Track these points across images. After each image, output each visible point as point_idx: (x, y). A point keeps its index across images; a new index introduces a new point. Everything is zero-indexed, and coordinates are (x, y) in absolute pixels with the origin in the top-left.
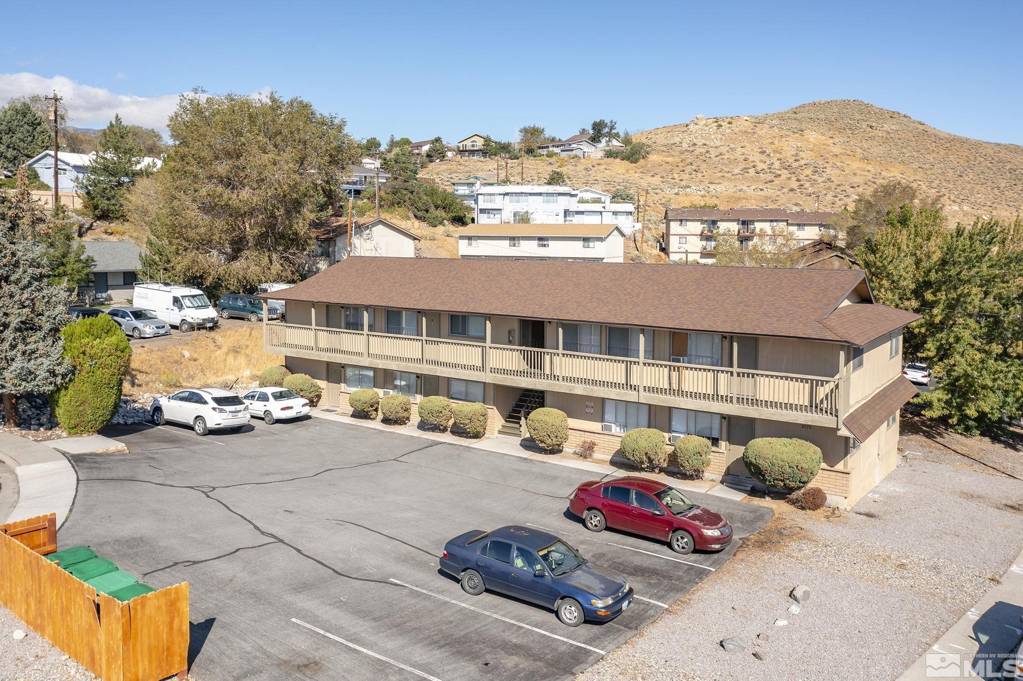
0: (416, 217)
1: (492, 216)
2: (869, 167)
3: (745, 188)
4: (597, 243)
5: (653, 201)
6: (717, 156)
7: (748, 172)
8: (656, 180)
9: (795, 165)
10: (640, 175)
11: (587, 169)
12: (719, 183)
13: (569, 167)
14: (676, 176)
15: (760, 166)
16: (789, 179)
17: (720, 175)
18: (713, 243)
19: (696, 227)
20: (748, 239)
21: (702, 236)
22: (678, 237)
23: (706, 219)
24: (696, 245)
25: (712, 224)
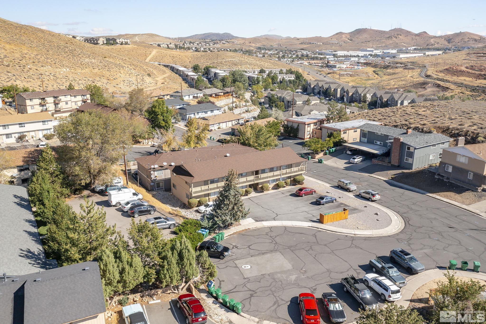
4: (49, 122)
18: (45, 107)
19: (37, 101)
20: (58, 104)
21: (41, 105)
22: (30, 107)
23: (41, 97)
24: (38, 109)
25: (43, 99)
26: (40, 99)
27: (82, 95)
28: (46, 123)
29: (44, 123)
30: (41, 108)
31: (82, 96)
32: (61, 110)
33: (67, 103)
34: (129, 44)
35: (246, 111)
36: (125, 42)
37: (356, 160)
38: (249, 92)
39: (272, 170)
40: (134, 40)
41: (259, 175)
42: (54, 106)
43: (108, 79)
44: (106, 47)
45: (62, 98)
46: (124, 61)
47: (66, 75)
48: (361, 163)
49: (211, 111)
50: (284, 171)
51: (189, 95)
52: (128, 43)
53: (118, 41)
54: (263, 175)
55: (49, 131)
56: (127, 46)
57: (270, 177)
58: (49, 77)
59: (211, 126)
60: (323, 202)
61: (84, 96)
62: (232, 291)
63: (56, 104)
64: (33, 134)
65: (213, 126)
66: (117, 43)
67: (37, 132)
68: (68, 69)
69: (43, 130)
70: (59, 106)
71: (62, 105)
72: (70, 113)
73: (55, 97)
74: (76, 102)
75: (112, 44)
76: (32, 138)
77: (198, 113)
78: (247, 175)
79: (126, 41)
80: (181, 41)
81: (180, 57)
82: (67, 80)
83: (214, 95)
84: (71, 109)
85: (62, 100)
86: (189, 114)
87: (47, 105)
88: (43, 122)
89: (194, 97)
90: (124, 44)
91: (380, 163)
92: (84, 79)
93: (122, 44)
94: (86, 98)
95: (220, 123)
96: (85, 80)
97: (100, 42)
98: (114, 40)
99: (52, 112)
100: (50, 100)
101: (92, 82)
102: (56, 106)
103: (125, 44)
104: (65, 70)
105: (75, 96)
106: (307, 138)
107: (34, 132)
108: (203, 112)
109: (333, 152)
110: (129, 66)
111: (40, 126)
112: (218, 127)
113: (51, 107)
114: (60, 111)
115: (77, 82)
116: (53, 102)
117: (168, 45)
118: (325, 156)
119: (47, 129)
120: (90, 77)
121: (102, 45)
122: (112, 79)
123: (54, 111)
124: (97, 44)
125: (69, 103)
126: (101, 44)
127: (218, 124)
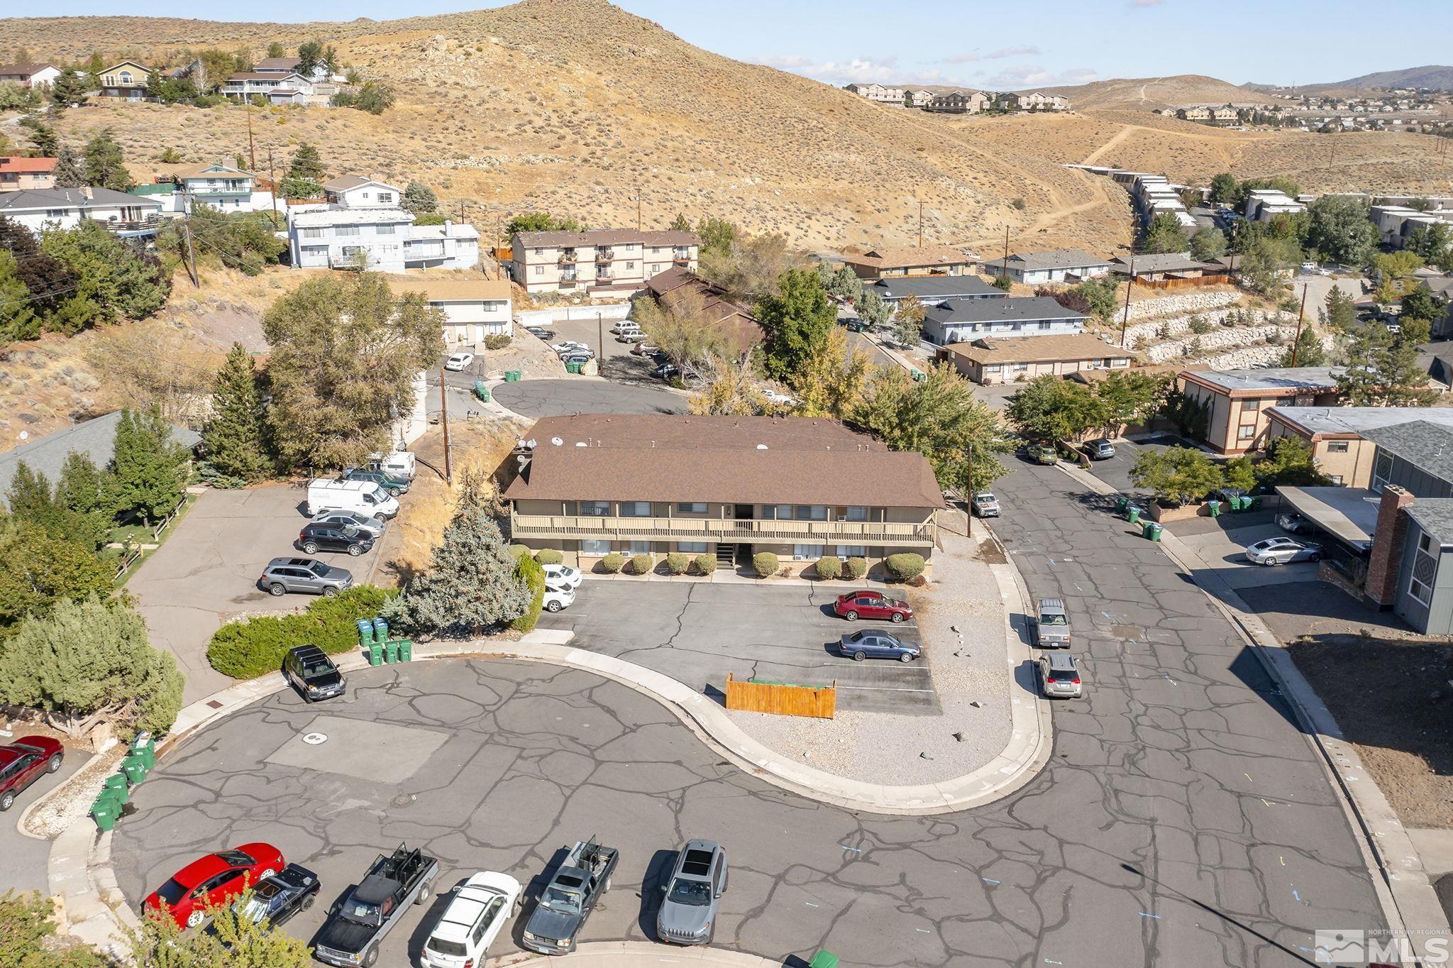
0: (226, 264)
1: (316, 253)
2: (654, 123)
3: (533, 159)
4: (499, 306)
5: (430, 180)
6: (480, 105)
7: (525, 131)
8: (418, 144)
9: (575, 119)
10: (395, 135)
11: (320, 127)
12: (496, 149)
13: (294, 122)
14: (441, 137)
15: (539, 122)
16: (575, 142)
17: (493, 134)
18: (572, 272)
19: (553, 255)
20: (605, 265)
21: (560, 265)
22: (534, 267)
23: (563, 246)
24: (555, 274)
25: (569, 250)
26: (559, 249)
27: (674, 247)
28: (493, 307)
29: (487, 307)
30: (562, 272)
31: (676, 250)
32: (614, 283)
33: (631, 266)
34: (1056, 111)
35: (1270, 341)
36: (1044, 104)
37: (1265, 553)
38: (1355, 276)
39: (802, 512)
40: (1133, 99)
41: (755, 522)
42: (595, 270)
43: (859, 209)
44: (988, 120)
45: (618, 252)
46: (976, 159)
47: (740, 195)
48: (1284, 569)
49: (1041, 322)
50: (855, 528)
51: (1050, 271)
52: (1054, 107)
53: (1023, 101)
54: (767, 525)
55: (499, 328)
56: (1051, 116)
57: (799, 535)
58: (692, 198)
59: (990, 369)
60: (848, 649)
61: (681, 248)
62: (185, 778)
63: (601, 266)
64: (461, 330)
65: (997, 368)
66: (1019, 108)
67: (470, 327)
68: (758, 180)
69: (485, 323)
70: (609, 270)
71: (617, 270)
72: (634, 291)
73: (602, 248)
74: (655, 264)
75: (1006, 112)
76: (460, 340)
77: (989, 325)
78: (710, 510)
79: (1049, 100)
80: (1292, 98)
81: (1206, 149)
82: (736, 207)
83: (1158, 278)
84: (641, 281)
85: (616, 257)
86: (956, 326)
87: (577, 266)
88: (485, 303)
89: (1068, 276)
90: (1040, 110)
91: (1338, 582)
92: (787, 207)
93: (1033, 110)
94: (685, 257)
95: (1027, 363)
96: (788, 210)
97: (973, 106)
98: (1012, 98)
99: (588, 284)
100: (586, 254)
101: (804, 216)
102: (600, 271)
103: (1044, 111)
104: (748, 180)
105: (654, 248)
106: (1236, 450)
107: (464, 328)
108: (1007, 324)
109: (1241, 511)
110: (981, 175)
111: (477, 313)
112: (1017, 374)
113: (587, 272)
114: (609, 283)
115: (762, 214)
116: (594, 259)
117: (1212, 112)
118: (1203, 519)
119: (495, 324)
120: (806, 203)
121: (977, 113)
122: (870, 208)
123: (593, 283)
124: (964, 110)
125: (637, 264)
126: (973, 111)
127: (1017, 367)
